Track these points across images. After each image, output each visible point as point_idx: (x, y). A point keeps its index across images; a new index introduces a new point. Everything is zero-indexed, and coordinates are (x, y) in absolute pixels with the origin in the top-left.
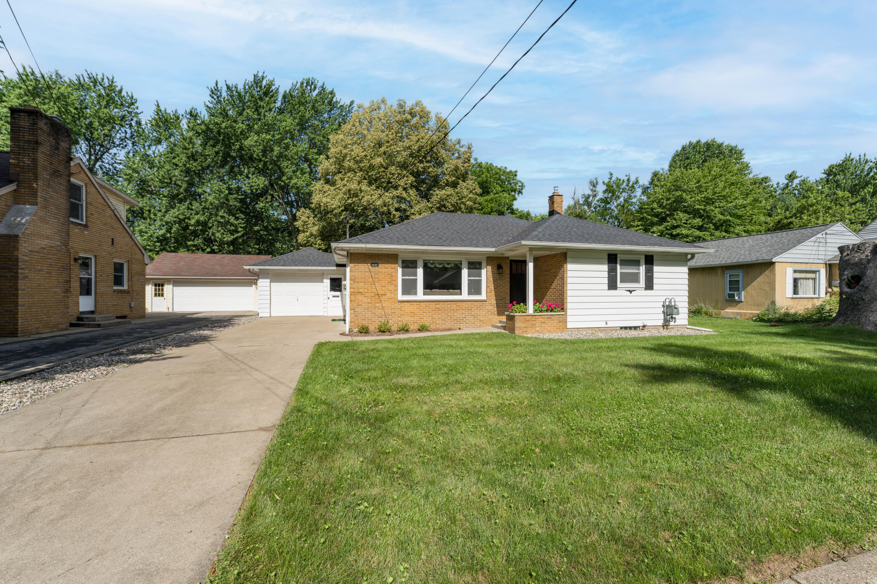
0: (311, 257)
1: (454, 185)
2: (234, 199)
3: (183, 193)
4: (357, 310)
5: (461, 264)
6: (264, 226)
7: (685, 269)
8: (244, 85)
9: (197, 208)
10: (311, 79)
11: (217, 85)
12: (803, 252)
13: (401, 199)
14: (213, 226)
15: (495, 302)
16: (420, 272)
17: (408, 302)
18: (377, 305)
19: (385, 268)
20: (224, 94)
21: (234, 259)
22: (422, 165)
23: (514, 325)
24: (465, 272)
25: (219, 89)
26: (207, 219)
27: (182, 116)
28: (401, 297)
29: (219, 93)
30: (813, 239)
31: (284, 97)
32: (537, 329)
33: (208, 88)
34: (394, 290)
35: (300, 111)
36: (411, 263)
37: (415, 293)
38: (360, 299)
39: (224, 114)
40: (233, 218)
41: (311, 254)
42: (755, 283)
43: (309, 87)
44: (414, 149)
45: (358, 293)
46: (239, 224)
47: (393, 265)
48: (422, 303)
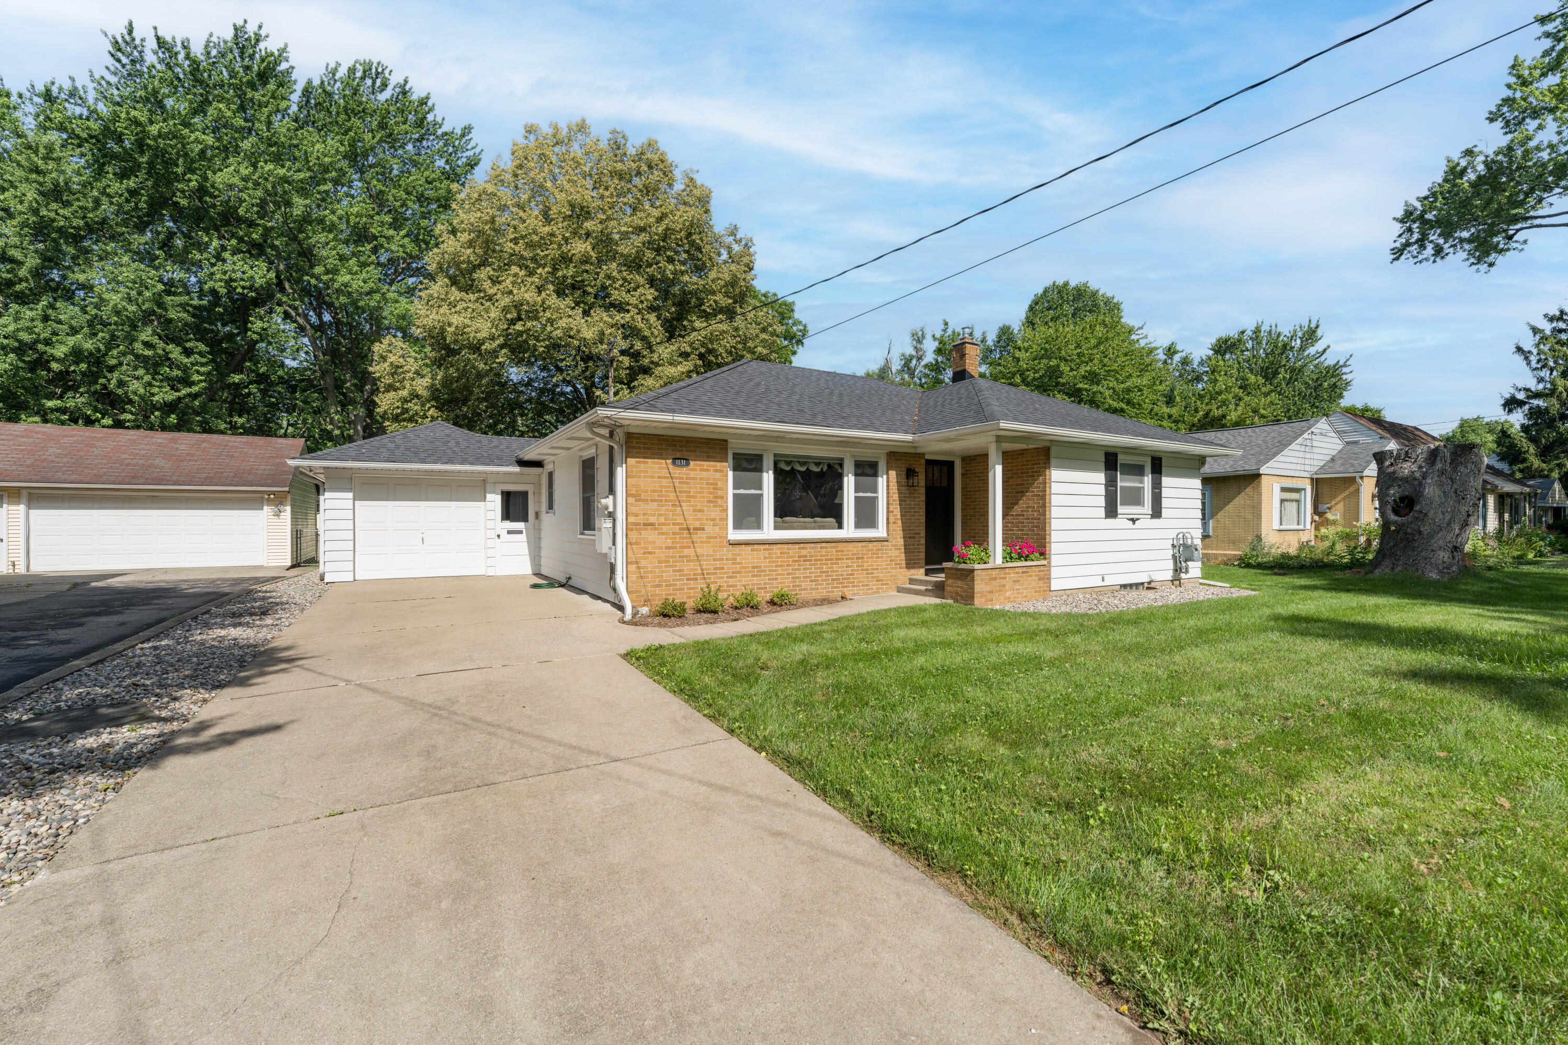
0: (452, 444)
1: (730, 314)
2: (180, 305)
3: (27, 281)
4: (643, 563)
5: (841, 465)
6: (258, 375)
7: (1197, 483)
8: (207, 46)
9: (72, 318)
10: (375, 65)
11: (130, 32)
12: (1289, 460)
13: (630, 331)
14: (121, 364)
15: (902, 541)
16: (768, 479)
17: (747, 543)
18: (686, 551)
19: (702, 470)
20: (150, 58)
21: (204, 445)
22: (671, 267)
23: (973, 589)
24: (849, 482)
25: (138, 42)
26: (102, 347)
27: (20, 96)
28: (735, 535)
29: (136, 53)
30: (1300, 440)
31: (307, 92)
32: (1008, 594)
33: (106, 35)
34: (721, 519)
35: (350, 129)
36: (747, 460)
37: (758, 525)
38: (650, 538)
39: (155, 101)
40: (179, 349)
41: (448, 436)
42: (1229, 508)
43: (369, 82)
44: (656, 234)
45: (645, 524)
46: (192, 364)
47: (718, 464)
48: (774, 547)
